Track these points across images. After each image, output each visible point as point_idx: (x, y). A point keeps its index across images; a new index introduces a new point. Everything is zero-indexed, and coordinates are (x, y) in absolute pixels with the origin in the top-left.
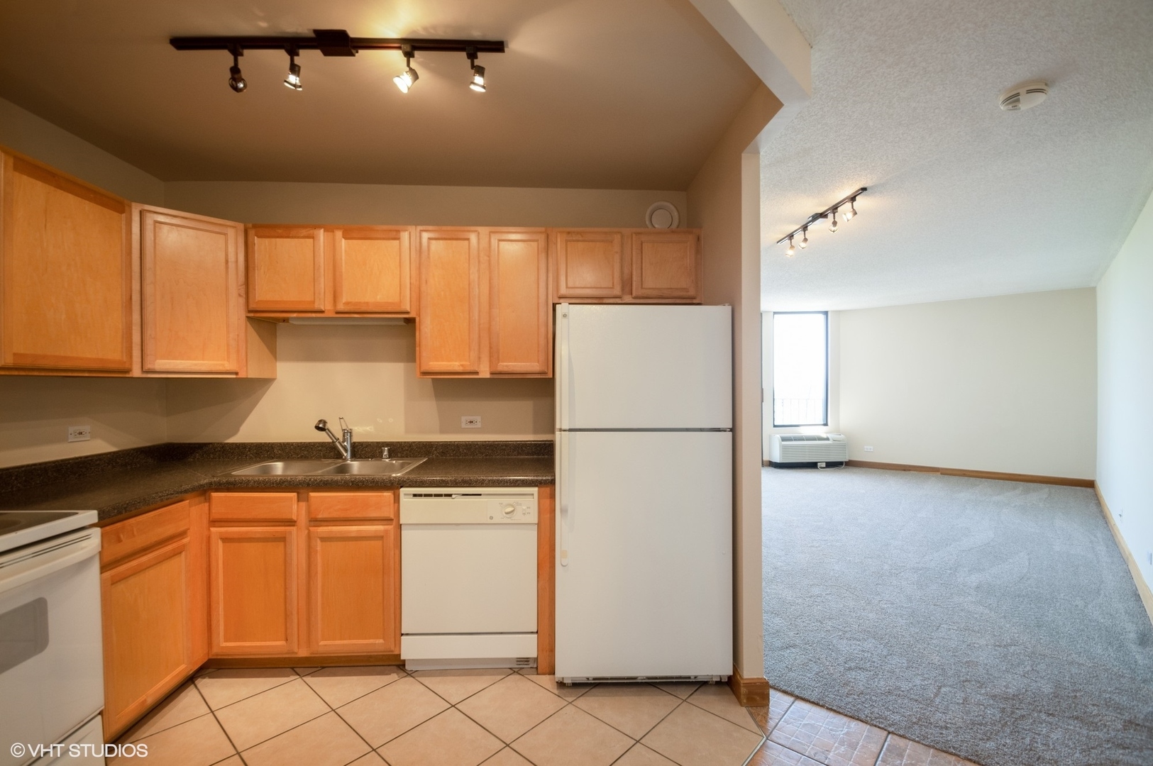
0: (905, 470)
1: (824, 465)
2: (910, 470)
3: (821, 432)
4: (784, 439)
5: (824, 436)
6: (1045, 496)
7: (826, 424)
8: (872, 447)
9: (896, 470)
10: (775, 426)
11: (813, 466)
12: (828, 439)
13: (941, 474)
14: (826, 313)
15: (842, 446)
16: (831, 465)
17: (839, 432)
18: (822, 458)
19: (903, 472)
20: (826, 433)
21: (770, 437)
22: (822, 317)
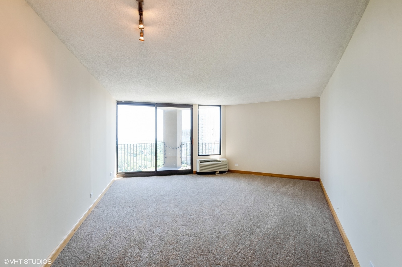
0: (250, 174)
1: (218, 173)
2: (252, 174)
3: (218, 158)
4: (201, 162)
5: (219, 160)
6: (302, 187)
7: (220, 154)
8: (238, 164)
9: (247, 174)
10: (198, 155)
11: (213, 173)
12: (220, 161)
13: (263, 176)
14: (220, 106)
15: (225, 164)
16: (221, 172)
17: (225, 158)
18: (217, 170)
19: (249, 175)
20: (220, 158)
21: (196, 161)
22: (219, 108)
